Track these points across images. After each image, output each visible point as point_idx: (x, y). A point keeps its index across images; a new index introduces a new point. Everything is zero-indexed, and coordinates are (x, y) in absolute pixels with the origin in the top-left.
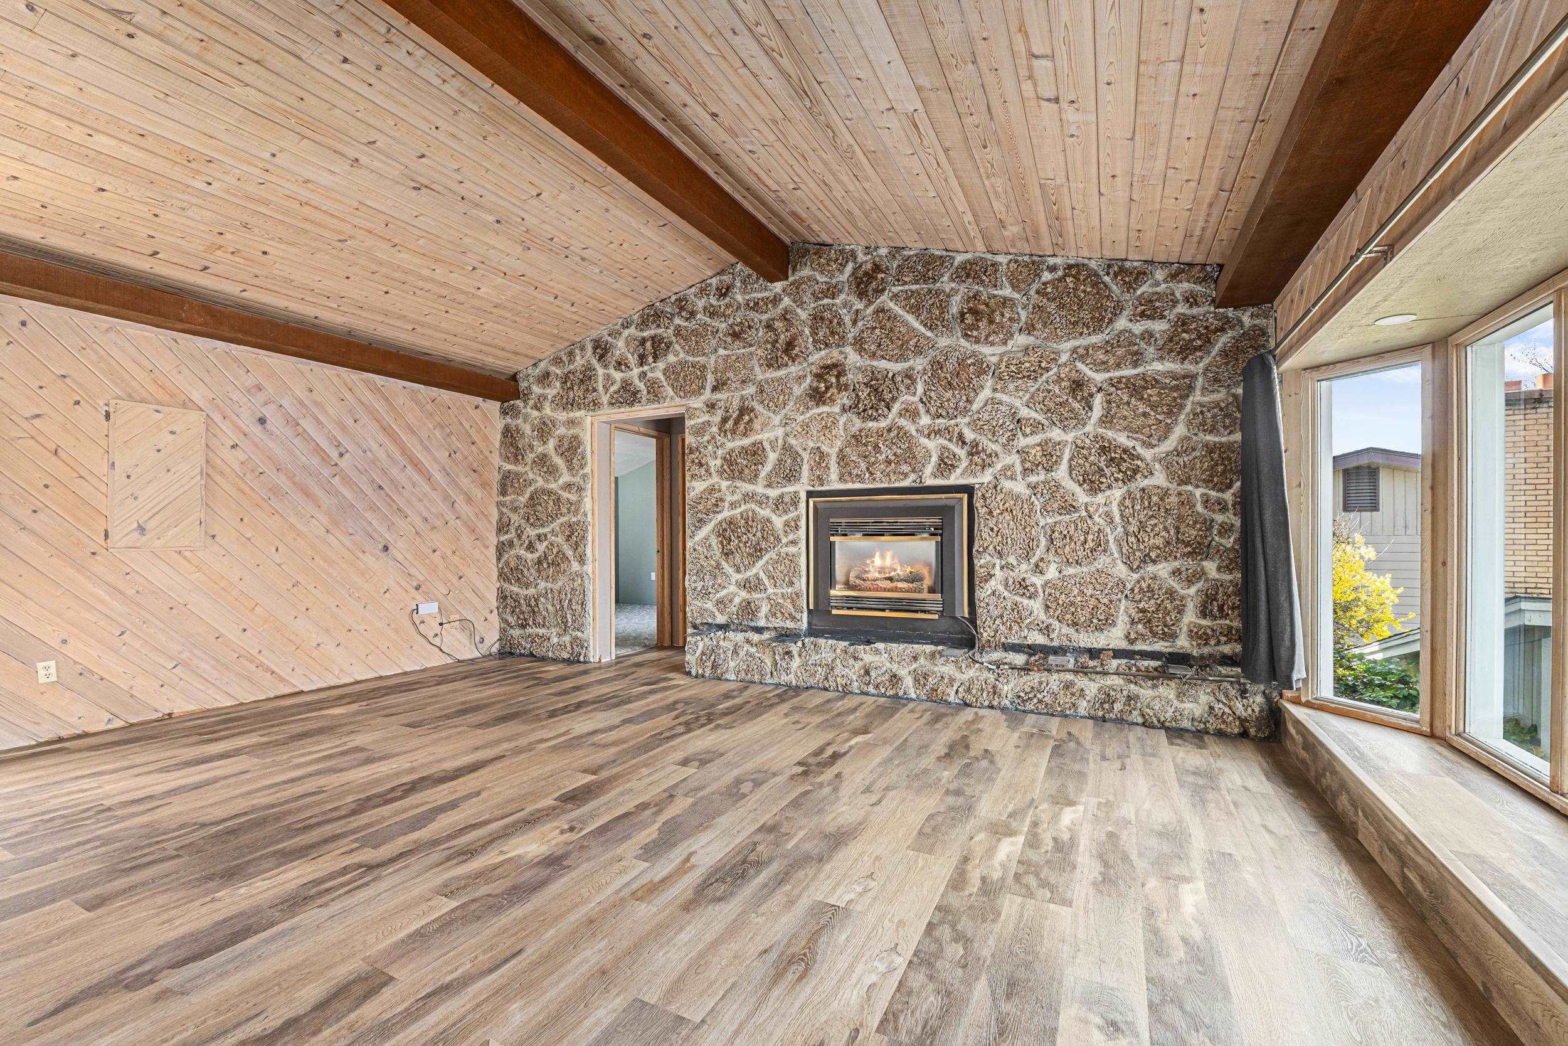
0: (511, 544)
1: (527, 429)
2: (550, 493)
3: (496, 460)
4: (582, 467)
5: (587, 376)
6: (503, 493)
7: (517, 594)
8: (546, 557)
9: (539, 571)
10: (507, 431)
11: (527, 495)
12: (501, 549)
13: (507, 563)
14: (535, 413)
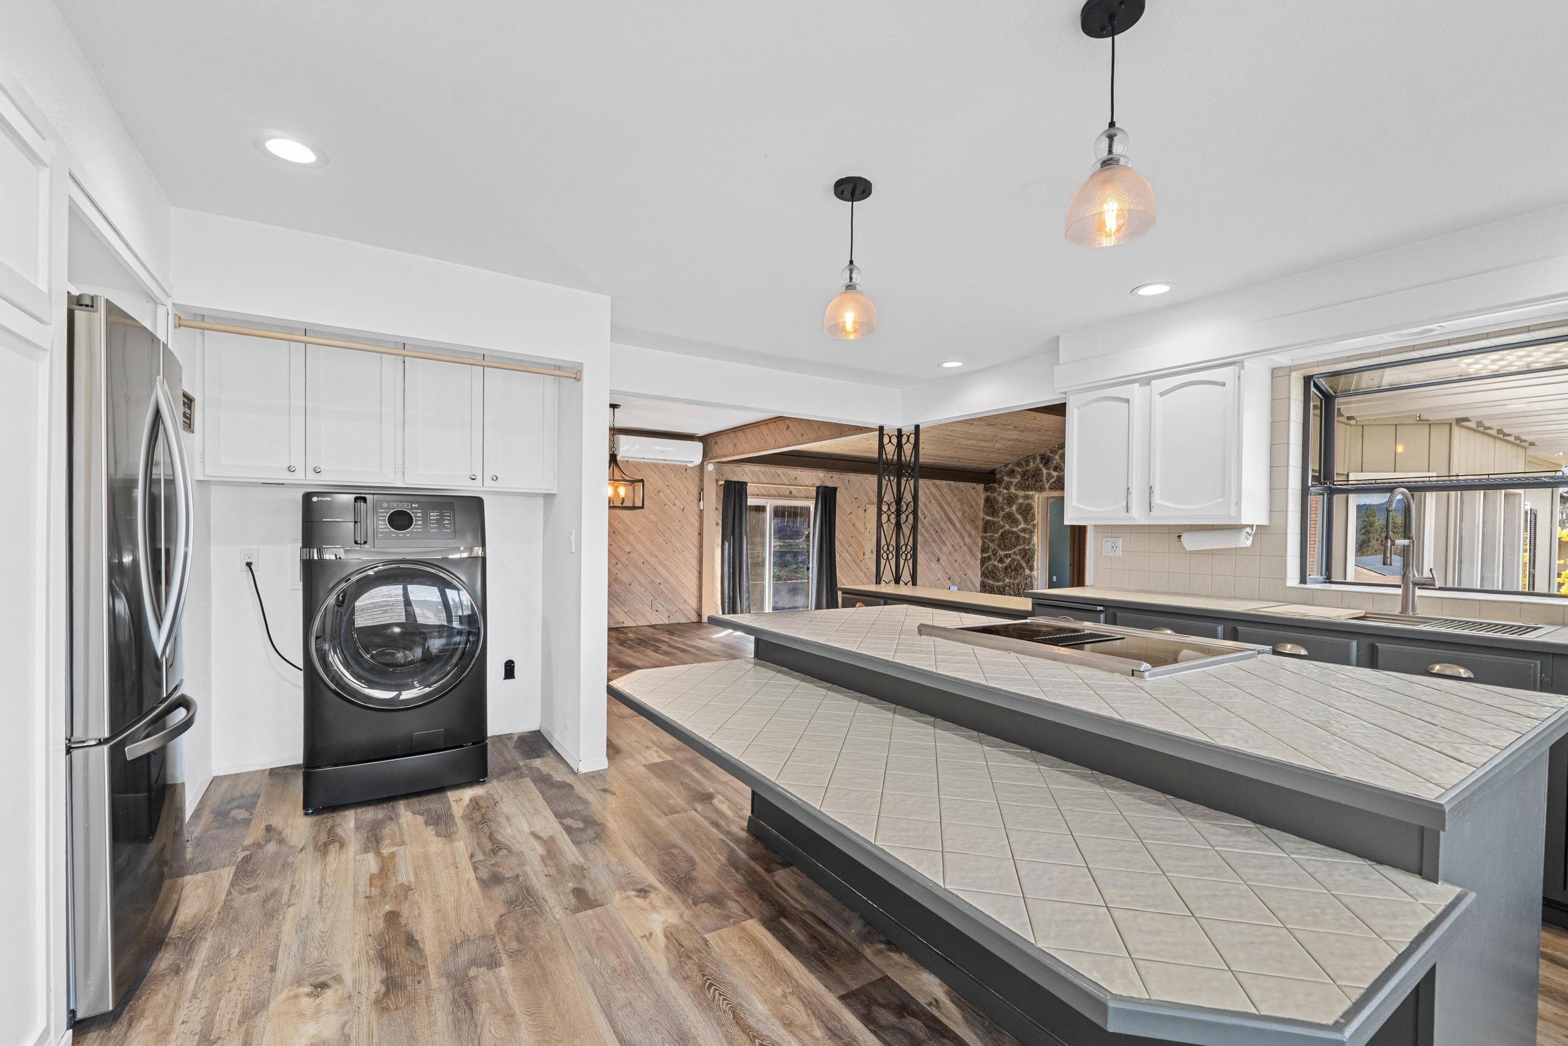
0: (989, 558)
1: (1001, 500)
2: (1013, 533)
3: (981, 514)
4: (1033, 520)
5: (1037, 474)
6: (985, 531)
7: (992, 585)
8: (1010, 566)
9: (1005, 573)
10: (987, 500)
11: (999, 534)
12: (984, 561)
13: (987, 568)
14: (1005, 491)
